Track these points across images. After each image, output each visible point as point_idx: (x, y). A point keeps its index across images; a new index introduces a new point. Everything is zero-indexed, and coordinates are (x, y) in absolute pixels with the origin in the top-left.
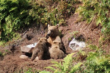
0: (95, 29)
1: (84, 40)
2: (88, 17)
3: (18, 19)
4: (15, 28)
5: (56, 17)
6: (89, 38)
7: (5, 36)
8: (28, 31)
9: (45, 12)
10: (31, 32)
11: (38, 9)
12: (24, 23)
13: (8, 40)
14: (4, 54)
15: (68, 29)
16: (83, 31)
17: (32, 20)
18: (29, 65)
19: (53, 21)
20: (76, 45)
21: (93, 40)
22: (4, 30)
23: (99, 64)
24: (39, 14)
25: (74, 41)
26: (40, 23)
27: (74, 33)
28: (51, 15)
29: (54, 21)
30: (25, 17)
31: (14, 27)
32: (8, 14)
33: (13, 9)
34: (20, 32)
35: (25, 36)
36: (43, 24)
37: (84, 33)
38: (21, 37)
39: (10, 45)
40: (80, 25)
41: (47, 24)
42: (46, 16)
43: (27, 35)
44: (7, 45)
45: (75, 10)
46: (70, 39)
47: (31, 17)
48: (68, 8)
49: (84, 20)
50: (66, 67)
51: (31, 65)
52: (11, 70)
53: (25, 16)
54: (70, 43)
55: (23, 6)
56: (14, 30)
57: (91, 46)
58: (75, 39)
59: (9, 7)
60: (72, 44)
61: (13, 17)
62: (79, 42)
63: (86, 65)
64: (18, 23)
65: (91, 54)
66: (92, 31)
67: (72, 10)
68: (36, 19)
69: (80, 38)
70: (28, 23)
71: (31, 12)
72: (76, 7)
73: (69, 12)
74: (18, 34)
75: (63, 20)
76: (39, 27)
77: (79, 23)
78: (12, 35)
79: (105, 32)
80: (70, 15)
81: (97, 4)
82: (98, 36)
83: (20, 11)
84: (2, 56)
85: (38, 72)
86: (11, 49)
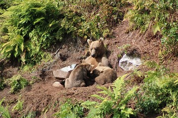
0: (152, 39)
1: (139, 56)
2: (142, 24)
3: (46, 34)
5: (97, 26)
6: (145, 53)
7: (30, 58)
8: (61, 48)
9: (82, 21)
10: (66, 50)
11: (72, 18)
12: (55, 39)
13: (35, 63)
14: (31, 82)
15: (116, 43)
16: (137, 44)
17: (66, 33)
18: (67, 95)
19: (94, 33)
20: (128, 63)
21: (151, 54)
22: (29, 50)
23: (161, 86)
24: (75, 24)
25: (125, 58)
26: (76, 37)
27: (124, 47)
28: (90, 25)
29: (96, 33)
30: (56, 31)
31: (42, 45)
32: (33, 27)
33: (38, 20)
34: (50, 51)
35: (57, 56)
36: (82, 38)
37: (138, 46)
38: (53, 58)
39: (38, 70)
40: (131, 35)
41: (86, 37)
42: (85, 27)
43: (60, 55)
44: (34, 70)
45: (123, 16)
46: (120, 55)
47: (64, 29)
48: (114, 14)
49: (137, 29)
50: (117, 93)
51: (70, 94)
53: (56, 28)
54: (120, 61)
55: (52, 15)
56: (42, 49)
57: (148, 62)
58: (127, 55)
59: (32, 18)
60: (123, 63)
61: (40, 31)
62: (133, 58)
63: (144, 90)
64: (47, 38)
65: (150, 73)
66: (149, 43)
67: (119, 16)
68: (72, 32)
69: (134, 53)
70: (61, 38)
71: (63, 23)
72: (124, 11)
73: (115, 18)
74: (48, 54)
75: (108, 30)
76: (76, 42)
77: (130, 32)
78: (40, 56)
79: (167, 43)
80: (118, 22)
81: (153, 5)
82: (157, 48)
83: (49, 23)
84: (29, 85)
85: (80, 104)
86: (40, 76)
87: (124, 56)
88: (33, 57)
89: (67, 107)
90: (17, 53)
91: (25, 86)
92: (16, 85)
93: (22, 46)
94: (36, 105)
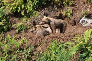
3: (37, 0)
4: (34, 7)
8: (45, 9)
10: (47, 11)
14: (28, 28)
15: (77, 9)
18: (54, 37)
19: (65, 2)
20: (85, 21)
22: (27, 9)
25: (84, 19)
26: (54, 4)
27: (84, 12)
35: (42, 14)
38: (40, 14)
39: (32, 21)
41: (60, 4)
43: (44, 13)
46: (81, 17)
50: (87, 39)
52: (39, 41)
56: (34, 9)
58: (85, 17)
60: (82, 21)
62: (89, 19)
64: (37, 3)
68: (51, 1)
70: (45, 4)
74: (37, 12)
75: (73, 1)
76: (53, 6)
77: (85, 4)
78: (33, 13)
84: (27, 29)
85: (62, 43)
86: (33, 24)
87: (83, 17)
88: (28, 13)
89: (55, 44)
90: (19, 10)
91: (25, 30)
92: (19, 28)
93: (23, 6)
94: (34, 41)
